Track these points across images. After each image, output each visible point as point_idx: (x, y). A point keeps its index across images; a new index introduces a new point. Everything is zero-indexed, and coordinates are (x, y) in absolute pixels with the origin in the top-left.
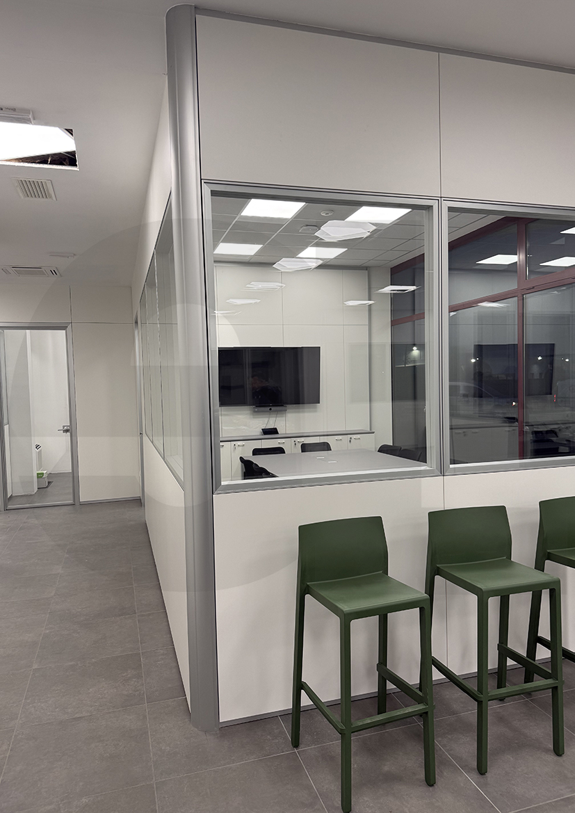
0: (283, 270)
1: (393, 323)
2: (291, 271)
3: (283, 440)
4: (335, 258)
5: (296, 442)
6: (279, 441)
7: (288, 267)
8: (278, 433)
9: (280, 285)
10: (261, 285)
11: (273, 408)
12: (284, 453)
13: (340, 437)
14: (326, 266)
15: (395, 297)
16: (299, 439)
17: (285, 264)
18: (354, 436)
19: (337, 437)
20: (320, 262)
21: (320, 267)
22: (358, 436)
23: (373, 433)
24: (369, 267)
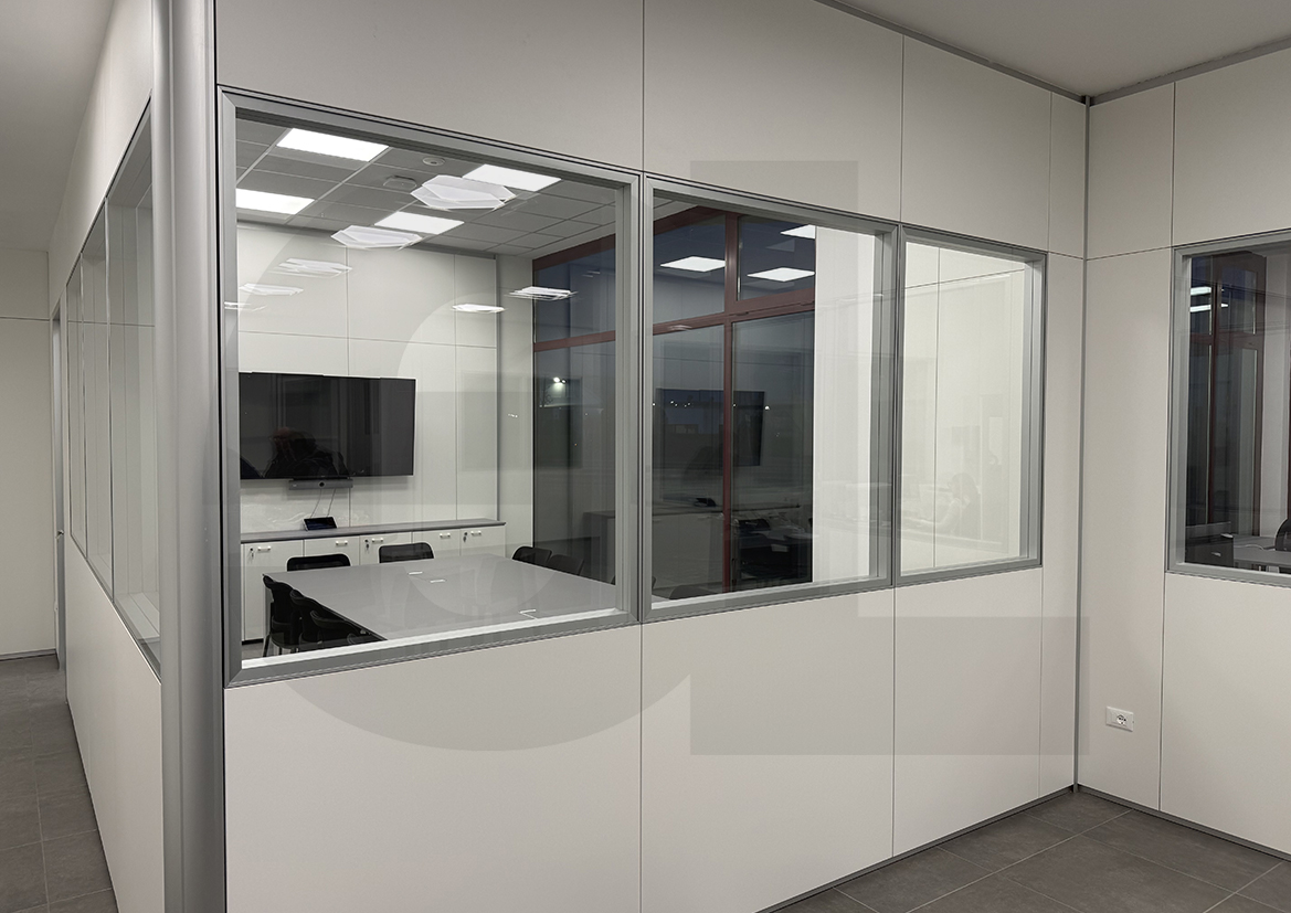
0: (349, 246)
1: (537, 348)
2: (363, 247)
3: (345, 540)
4: (442, 234)
5: (370, 543)
6: (338, 541)
7: (360, 240)
8: (334, 526)
9: (345, 267)
10: (306, 265)
11: (325, 483)
12: (349, 564)
13: (448, 533)
14: (427, 246)
15: (539, 305)
16: (373, 538)
17: (353, 236)
18: (472, 531)
19: (441, 533)
20: (418, 239)
21: (417, 246)
22: (479, 530)
23: (503, 524)
24: (499, 255)
